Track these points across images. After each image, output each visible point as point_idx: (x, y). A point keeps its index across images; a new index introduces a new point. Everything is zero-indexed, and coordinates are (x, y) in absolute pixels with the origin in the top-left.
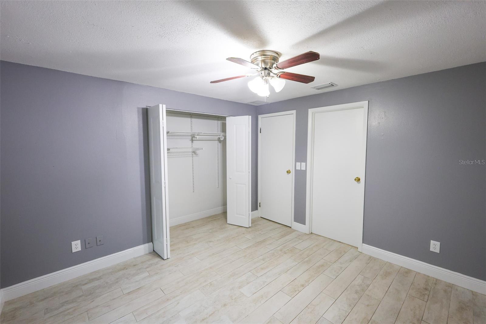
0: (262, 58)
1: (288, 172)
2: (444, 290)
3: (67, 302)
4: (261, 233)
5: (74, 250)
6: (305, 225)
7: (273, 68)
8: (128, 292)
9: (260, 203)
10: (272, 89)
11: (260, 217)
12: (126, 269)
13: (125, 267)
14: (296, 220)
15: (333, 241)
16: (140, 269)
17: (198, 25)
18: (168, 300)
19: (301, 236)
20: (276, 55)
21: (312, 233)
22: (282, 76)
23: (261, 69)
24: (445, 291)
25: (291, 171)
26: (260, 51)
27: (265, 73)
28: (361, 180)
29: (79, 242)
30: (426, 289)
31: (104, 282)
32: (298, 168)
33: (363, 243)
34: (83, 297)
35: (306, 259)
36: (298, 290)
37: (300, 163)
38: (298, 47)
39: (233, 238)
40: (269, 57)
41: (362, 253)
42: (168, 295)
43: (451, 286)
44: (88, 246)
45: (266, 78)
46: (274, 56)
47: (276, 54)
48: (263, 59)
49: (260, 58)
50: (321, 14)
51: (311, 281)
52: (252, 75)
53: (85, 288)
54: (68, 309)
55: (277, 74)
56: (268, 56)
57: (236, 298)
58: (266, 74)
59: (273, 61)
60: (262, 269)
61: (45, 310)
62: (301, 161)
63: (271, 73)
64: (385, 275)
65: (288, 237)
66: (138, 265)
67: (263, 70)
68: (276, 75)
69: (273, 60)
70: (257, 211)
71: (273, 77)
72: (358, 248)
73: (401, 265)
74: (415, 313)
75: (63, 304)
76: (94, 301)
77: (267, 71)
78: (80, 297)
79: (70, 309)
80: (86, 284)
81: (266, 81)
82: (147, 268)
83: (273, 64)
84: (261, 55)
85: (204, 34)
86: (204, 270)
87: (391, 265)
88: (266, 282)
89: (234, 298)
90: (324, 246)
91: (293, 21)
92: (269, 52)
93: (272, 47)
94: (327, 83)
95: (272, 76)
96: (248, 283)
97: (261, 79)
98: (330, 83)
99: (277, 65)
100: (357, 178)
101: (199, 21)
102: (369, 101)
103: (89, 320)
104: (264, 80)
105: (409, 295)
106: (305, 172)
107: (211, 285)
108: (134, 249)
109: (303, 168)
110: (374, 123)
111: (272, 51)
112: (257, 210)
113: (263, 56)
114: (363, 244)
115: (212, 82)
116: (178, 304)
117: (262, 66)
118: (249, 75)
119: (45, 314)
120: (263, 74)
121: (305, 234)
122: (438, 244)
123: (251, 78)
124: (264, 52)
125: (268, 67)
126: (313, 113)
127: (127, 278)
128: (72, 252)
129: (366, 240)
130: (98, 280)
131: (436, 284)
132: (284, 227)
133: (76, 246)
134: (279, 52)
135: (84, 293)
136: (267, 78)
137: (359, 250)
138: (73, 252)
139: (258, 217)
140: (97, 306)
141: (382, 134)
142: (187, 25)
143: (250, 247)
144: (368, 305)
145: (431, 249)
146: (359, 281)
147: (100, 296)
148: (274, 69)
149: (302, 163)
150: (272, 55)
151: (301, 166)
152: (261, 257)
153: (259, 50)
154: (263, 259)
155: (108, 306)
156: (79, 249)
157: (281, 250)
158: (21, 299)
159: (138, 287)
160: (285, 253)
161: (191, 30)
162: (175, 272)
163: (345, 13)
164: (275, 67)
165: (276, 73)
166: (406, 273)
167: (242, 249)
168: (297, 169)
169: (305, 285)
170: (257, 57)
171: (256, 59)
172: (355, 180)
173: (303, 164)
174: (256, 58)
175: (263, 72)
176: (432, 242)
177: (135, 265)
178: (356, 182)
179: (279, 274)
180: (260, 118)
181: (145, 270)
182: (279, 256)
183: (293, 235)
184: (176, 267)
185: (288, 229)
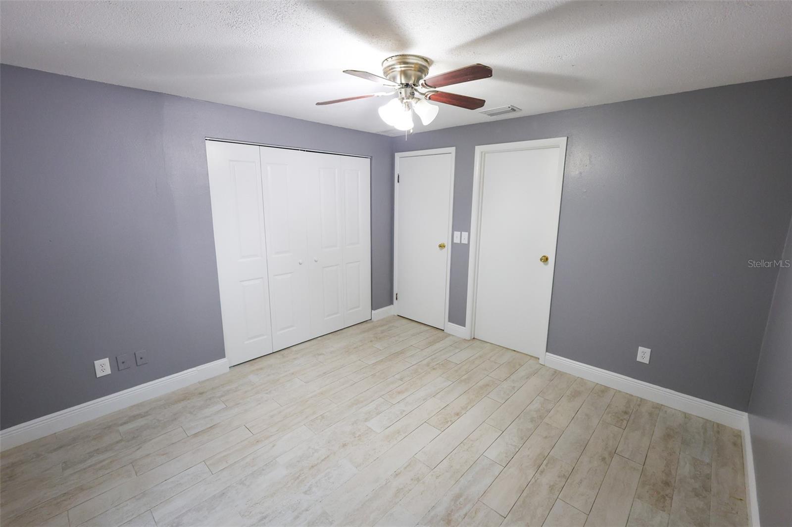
0: (401, 67)
1: (442, 246)
2: (649, 413)
3: (98, 452)
4: (397, 340)
5: (99, 374)
6: (465, 326)
7: (419, 85)
8: (194, 433)
9: (397, 294)
10: (416, 119)
11: (396, 314)
12: (188, 399)
13: (185, 396)
14: (451, 319)
15: (505, 349)
16: (210, 399)
17: (294, 11)
18: (258, 441)
19: (460, 343)
20: (424, 63)
21: (474, 338)
22: (433, 97)
23: (400, 87)
24: (651, 414)
25: (446, 244)
26: (398, 56)
27: (406, 92)
28: (549, 261)
29: (106, 361)
30: (626, 413)
31: (154, 419)
32: (457, 240)
33: (547, 351)
34: (123, 443)
35: (463, 378)
36: (451, 421)
37: (460, 233)
38: (460, 53)
39: (355, 348)
40: (413, 66)
41: (544, 365)
42: (258, 434)
43: (659, 407)
44: (121, 367)
45: (408, 100)
46: (421, 65)
47: (423, 61)
48: (403, 69)
49: (399, 68)
50: (495, 5)
51: (469, 407)
52: (384, 94)
53: (123, 429)
54: (101, 462)
55: (426, 94)
56: (411, 65)
57: (360, 436)
58: (408, 94)
59: (419, 73)
60: (399, 393)
61: (62, 465)
62: (461, 230)
63: (415, 92)
64: (573, 396)
65: (438, 346)
66: (206, 392)
67: (403, 88)
68: (424, 96)
69: (419, 71)
70: (392, 306)
71: (419, 99)
72: (539, 359)
73: (597, 382)
74: (607, 444)
75: (91, 455)
76: (141, 447)
77: (409, 90)
78: (117, 442)
79: (104, 460)
80: (125, 423)
81: (408, 105)
82: (222, 396)
83: (419, 78)
84: (400, 63)
85: (305, 26)
86: (312, 397)
87: (582, 381)
88: (404, 411)
89: (357, 435)
90: (491, 357)
91: (452, 14)
92: (412, 57)
93: (419, 49)
94: (505, 106)
95: (417, 98)
96: (378, 414)
97: (401, 103)
98: (509, 106)
99: (425, 81)
100: (544, 256)
101: (297, 7)
102: (568, 138)
103: (136, 475)
104: (405, 103)
105: (603, 421)
106: (467, 246)
107: (323, 418)
108: (198, 369)
109: (465, 241)
110: (574, 172)
111: (418, 57)
112: (393, 304)
113: (404, 64)
114: (547, 353)
115: (318, 104)
116: (273, 446)
117: (401, 81)
118: (380, 94)
119: (64, 469)
120: (403, 94)
121: (465, 339)
122: (648, 351)
123: (384, 100)
124: (406, 57)
125: (411, 82)
126: (482, 152)
127: (191, 413)
128: (96, 377)
129: (551, 348)
130: (144, 416)
131: (639, 405)
132: (433, 330)
133: (103, 367)
134: (429, 59)
135: (124, 437)
136: (410, 100)
137: (541, 361)
138: (98, 377)
139: (394, 315)
140: (148, 455)
141: (585, 190)
142: (276, 11)
143: (382, 361)
144: (546, 437)
145: (639, 359)
146: (536, 405)
147: (150, 440)
148: (421, 86)
149: (463, 233)
150: (417, 64)
151: (461, 237)
152: (397, 376)
153: (397, 54)
154: (401, 379)
155: (164, 455)
156: (108, 371)
157: (428, 365)
158: (19, 449)
159: (209, 426)
160: (434, 369)
161: (283, 18)
162: (266, 401)
163: (532, 6)
164: (422, 84)
165: (424, 92)
166: (603, 392)
167: (369, 365)
168: (455, 241)
169: (461, 413)
170: (394, 65)
171: (392, 69)
172: (541, 260)
173: (465, 235)
174: (393, 67)
175: (403, 90)
176: (641, 349)
177: (201, 394)
178: (543, 263)
179: (424, 400)
180: (398, 158)
181: (218, 400)
182: (425, 374)
183: (447, 342)
184: (267, 393)
185: (440, 334)
